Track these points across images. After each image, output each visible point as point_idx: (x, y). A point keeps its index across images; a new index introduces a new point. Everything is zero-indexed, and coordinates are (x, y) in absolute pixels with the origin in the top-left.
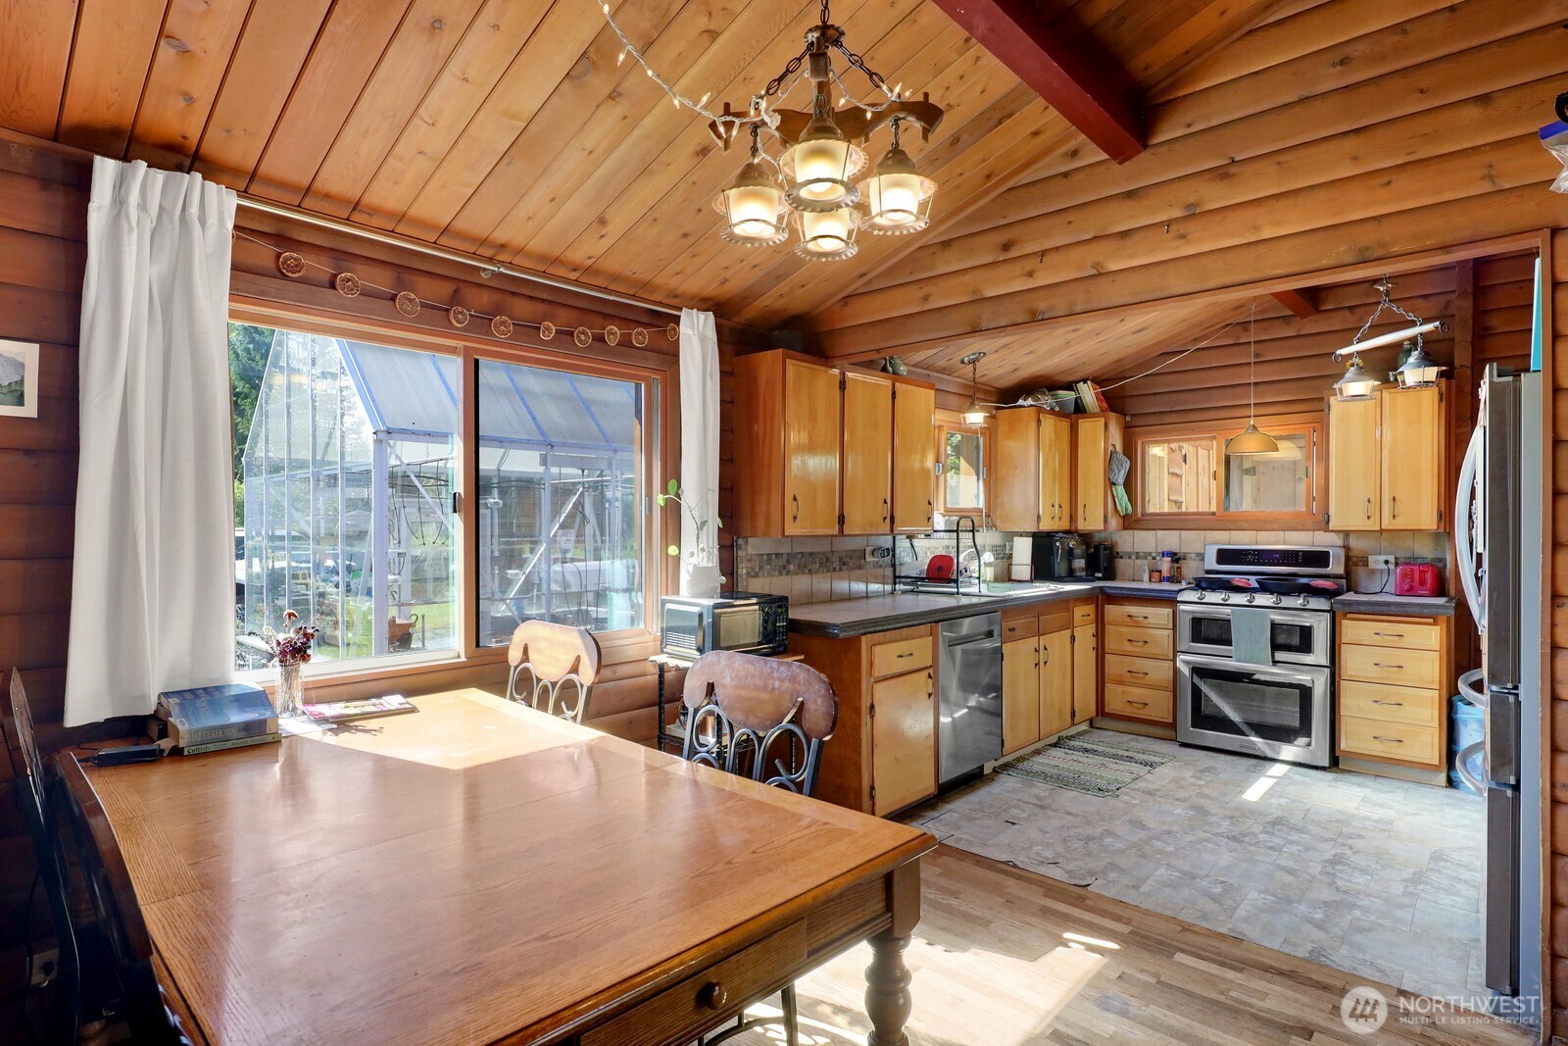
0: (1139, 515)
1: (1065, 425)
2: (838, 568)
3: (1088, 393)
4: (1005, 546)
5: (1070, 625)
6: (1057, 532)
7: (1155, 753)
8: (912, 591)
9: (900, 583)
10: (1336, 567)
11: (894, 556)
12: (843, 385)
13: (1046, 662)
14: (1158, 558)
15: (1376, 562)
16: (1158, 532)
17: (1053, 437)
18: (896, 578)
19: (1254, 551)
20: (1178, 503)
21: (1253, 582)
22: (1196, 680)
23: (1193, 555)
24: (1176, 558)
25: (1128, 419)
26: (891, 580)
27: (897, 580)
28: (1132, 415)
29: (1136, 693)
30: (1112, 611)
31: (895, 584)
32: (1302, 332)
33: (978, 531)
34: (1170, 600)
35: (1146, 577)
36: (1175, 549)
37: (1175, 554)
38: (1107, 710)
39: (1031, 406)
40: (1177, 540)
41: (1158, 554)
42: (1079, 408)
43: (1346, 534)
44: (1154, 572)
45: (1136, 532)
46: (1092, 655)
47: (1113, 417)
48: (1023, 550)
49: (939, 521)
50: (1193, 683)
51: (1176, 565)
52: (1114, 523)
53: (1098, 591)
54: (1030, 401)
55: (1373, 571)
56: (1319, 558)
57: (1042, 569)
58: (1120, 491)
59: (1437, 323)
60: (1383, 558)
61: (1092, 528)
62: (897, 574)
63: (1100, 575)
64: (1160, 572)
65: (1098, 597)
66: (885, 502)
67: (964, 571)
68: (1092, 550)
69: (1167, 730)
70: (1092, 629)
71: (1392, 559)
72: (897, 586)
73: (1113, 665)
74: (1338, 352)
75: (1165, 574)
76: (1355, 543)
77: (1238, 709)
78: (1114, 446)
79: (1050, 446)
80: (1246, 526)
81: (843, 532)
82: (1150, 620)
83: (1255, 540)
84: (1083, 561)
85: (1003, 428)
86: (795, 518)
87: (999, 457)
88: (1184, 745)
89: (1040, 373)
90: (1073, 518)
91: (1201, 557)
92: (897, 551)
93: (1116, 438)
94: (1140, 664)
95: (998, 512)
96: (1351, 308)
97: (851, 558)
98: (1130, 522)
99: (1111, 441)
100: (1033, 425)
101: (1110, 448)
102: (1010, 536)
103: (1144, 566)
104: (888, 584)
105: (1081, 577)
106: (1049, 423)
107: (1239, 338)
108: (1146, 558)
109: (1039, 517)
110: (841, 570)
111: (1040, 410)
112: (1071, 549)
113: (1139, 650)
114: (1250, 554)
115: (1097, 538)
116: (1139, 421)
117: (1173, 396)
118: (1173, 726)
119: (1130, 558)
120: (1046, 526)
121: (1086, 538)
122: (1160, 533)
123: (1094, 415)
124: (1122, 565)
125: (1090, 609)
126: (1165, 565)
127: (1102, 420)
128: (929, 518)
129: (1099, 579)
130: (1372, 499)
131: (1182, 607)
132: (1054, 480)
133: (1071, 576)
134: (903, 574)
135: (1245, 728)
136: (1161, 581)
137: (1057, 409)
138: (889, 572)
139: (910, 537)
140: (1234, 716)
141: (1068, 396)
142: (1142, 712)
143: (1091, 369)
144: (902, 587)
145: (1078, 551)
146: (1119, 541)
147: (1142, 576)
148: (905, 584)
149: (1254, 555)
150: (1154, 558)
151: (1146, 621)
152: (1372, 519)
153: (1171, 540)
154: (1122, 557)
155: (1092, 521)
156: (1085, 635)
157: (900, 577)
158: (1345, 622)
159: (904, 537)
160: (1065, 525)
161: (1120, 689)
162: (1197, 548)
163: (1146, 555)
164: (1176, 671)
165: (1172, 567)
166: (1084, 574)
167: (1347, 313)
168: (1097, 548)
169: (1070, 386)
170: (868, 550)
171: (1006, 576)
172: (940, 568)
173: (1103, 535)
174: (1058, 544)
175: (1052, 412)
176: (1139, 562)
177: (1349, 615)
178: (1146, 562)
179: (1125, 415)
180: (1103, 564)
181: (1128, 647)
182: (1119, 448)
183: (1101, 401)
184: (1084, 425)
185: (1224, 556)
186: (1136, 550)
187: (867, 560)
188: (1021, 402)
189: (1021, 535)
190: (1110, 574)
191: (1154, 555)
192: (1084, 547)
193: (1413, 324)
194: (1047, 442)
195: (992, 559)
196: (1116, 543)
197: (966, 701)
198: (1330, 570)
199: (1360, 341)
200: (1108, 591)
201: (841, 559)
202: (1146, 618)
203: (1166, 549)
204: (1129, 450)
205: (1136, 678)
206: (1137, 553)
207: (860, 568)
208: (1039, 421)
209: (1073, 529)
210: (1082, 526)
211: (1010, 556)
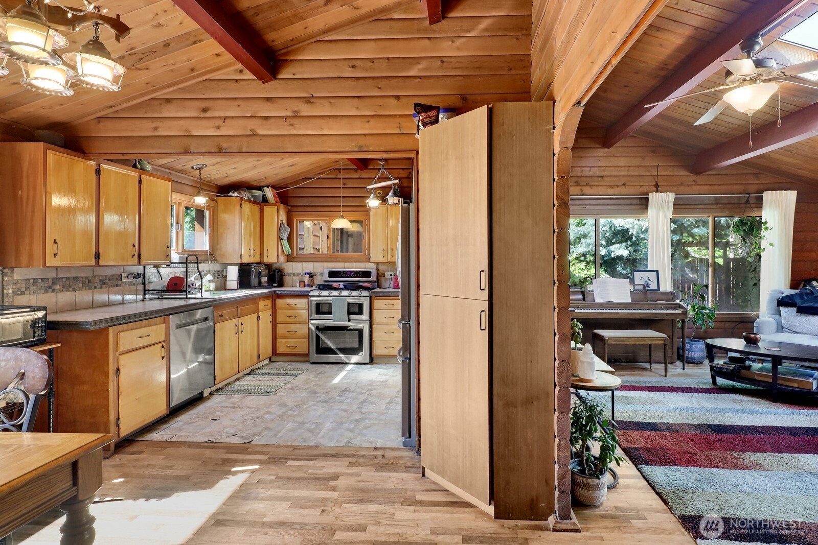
0: (295, 255)
1: (257, 208)
2: (98, 287)
3: (269, 193)
4: (222, 271)
5: (257, 311)
6: (252, 264)
7: (298, 369)
8: (158, 298)
9: (149, 294)
10: (373, 278)
11: (144, 278)
12: (98, 172)
13: (242, 332)
14: (303, 276)
15: (388, 275)
17: (249, 213)
18: (146, 291)
19: (343, 271)
20: (318, 250)
21: (342, 285)
22: (318, 332)
23: (318, 274)
24: (311, 275)
25: (289, 207)
26: (142, 292)
27: (147, 292)
28: (291, 206)
29: (292, 342)
30: (280, 302)
31: (145, 294)
32: (361, 177)
34: (305, 295)
35: (298, 285)
36: (311, 271)
37: (311, 273)
38: (278, 352)
39: (237, 196)
40: (312, 267)
42: (265, 200)
43: (377, 263)
44: (302, 282)
45: (293, 263)
46: (270, 325)
47: (281, 206)
48: (233, 273)
49: (175, 257)
50: (316, 334)
51: (311, 279)
52: (282, 259)
53: (273, 293)
54: (236, 194)
55: (387, 279)
56: (367, 274)
57: (244, 282)
58: (285, 243)
59: (398, 180)
60: (390, 273)
61: (271, 261)
62: (147, 289)
63: (276, 285)
64: (304, 282)
65: (273, 296)
66: (134, 245)
67: (191, 285)
68: (272, 272)
69: (304, 358)
70: (270, 312)
71: (393, 274)
72: (147, 296)
73: (281, 329)
74: (368, 187)
75: (307, 283)
76: (381, 268)
77: (334, 343)
78: (282, 220)
79: (248, 219)
80: (340, 260)
81: (99, 264)
82: (298, 306)
83: (343, 267)
84: (266, 278)
85: (221, 207)
86: (55, 255)
87: (219, 223)
88: (313, 363)
89: (242, 180)
90: (261, 256)
91: (322, 274)
92: (147, 275)
93: (283, 217)
94: (293, 327)
95: (218, 253)
97: (109, 280)
98: (290, 258)
99: (280, 218)
100: (238, 207)
101: (280, 222)
102: (226, 265)
103: (297, 279)
104: (139, 295)
105: (265, 286)
106: (247, 207)
107: (337, 175)
108: (298, 276)
109: (241, 255)
110: (101, 287)
111: (241, 199)
112: (260, 272)
113: (292, 320)
115: (275, 266)
116: (295, 209)
117: (310, 199)
118: (308, 355)
119: (291, 276)
120: (246, 260)
121: (268, 266)
122: (305, 263)
123: (272, 204)
124: (287, 279)
125: (269, 302)
126: (306, 279)
127: (276, 207)
128: (167, 256)
129: (275, 287)
130: (385, 250)
131: (312, 298)
132: (250, 236)
133: (260, 286)
134: (151, 289)
135: (337, 351)
136: (305, 287)
137: (252, 199)
138: (141, 288)
139: (156, 266)
140: (333, 347)
141: (258, 193)
142: (294, 350)
143: (271, 181)
144: (151, 296)
145: (264, 273)
146: (285, 267)
147: (296, 285)
148: (152, 294)
149: (343, 273)
150: (302, 276)
151: (295, 306)
152: (385, 257)
153: (309, 267)
154: (287, 276)
155: (271, 257)
156: (266, 316)
157: (149, 290)
158: (375, 301)
159: (151, 266)
160: (257, 259)
161: (284, 340)
162: (320, 270)
164: (309, 328)
165: (309, 280)
166: (267, 284)
168: (274, 271)
169: (260, 188)
170: (124, 274)
171: (223, 287)
172: (176, 284)
173: (278, 264)
174: (253, 269)
175: (249, 200)
176: (295, 278)
177: (376, 298)
178: (298, 277)
179: (288, 206)
180: (277, 279)
181: (288, 320)
182: (285, 222)
183: (276, 198)
184: (267, 209)
185: (332, 274)
186: (293, 272)
187: (123, 281)
188: (231, 194)
189: (232, 265)
190: (281, 284)
191: (302, 274)
192: (267, 271)
193: (390, 179)
194: (246, 216)
196: (284, 268)
197: (197, 358)
198: (371, 279)
199: (375, 183)
200: (278, 292)
201: (101, 280)
202: (296, 304)
203: (307, 271)
204: (290, 224)
205: (291, 334)
206: (294, 273)
207: (117, 286)
208: (241, 205)
209: (262, 262)
210: (266, 260)
211: (225, 277)
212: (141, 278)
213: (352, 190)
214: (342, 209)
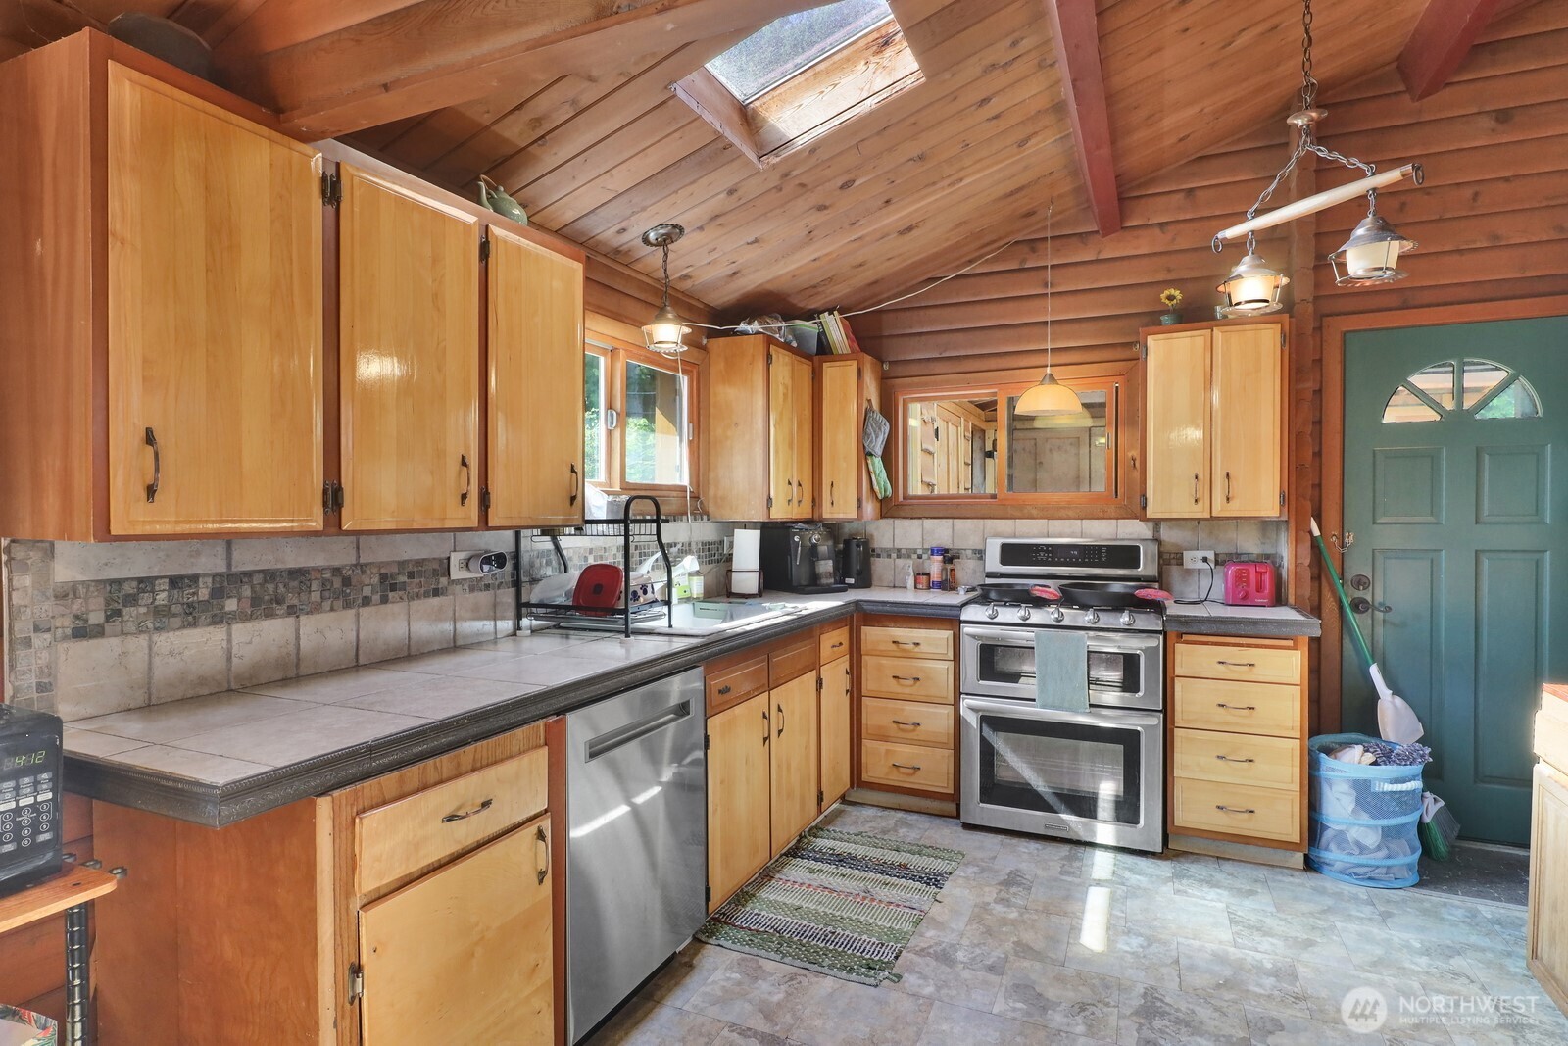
0: (901, 498)
1: (805, 369)
2: (376, 598)
3: (835, 328)
4: (722, 542)
5: (815, 665)
6: (795, 522)
8: (555, 627)
9: (530, 614)
10: (1146, 567)
11: (517, 566)
13: (779, 732)
14: (925, 556)
15: (1193, 559)
16: (926, 521)
17: (788, 381)
18: (521, 608)
19: (1047, 546)
20: (930, 485)
21: (1052, 589)
22: (988, 733)
23: (969, 552)
24: (948, 556)
25: (888, 366)
26: (511, 612)
27: (524, 610)
28: (891, 363)
29: (904, 753)
30: (872, 634)
31: (519, 617)
32: (1101, 257)
33: (667, 521)
34: (949, 619)
35: (911, 582)
36: (947, 544)
37: (946, 551)
38: (865, 778)
39: (758, 333)
40: (949, 532)
41: (925, 550)
42: (823, 348)
43: (1157, 522)
44: (921, 575)
45: (897, 521)
46: (845, 702)
47: (868, 359)
48: (747, 548)
49: (597, 504)
50: (982, 737)
51: (949, 566)
52: (870, 508)
53: (852, 608)
54: (756, 326)
55: (1189, 572)
56: (1125, 555)
57: (776, 577)
58: (877, 464)
60: (1200, 554)
61: (841, 516)
62: (524, 599)
63: (851, 581)
64: (928, 575)
65: (852, 617)
66: (464, 463)
67: (640, 593)
68: (841, 546)
69: (947, 806)
70: (844, 664)
71: (1211, 555)
72: (525, 622)
73: (875, 714)
75: (935, 577)
76: (1168, 535)
77: (1038, 771)
78: (869, 401)
79: (785, 395)
80: (1034, 512)
81: (339, 527)
82: (924, 648)
83: (1045, 531)
84: (830, 562)
85: (717, 367)
86: (151, 489)
87: (712, 410)
88: (968, 827)
89: (770, 287)
90: (816, 501)
91: (980, 554)
92: (525, 558)
93: (872, 392)
94: (912, 712)
95: (711, 493)
96: (1162, 225)
97: (411, 575)
98: (890, 508)
99: (866, 395)
100: (760, 364)
101: (865, 404)
102: (730, 527)
103: (908, 566)
104: (503, 618)
105: (828, 585)
106: (782, 362)
107: (1024, 260)
108: (909, 557)
109: (769, 499)
110: (385, 600)
111: (770, 341)
112: (814, 547)
113: (907, 691)
114: (1042, 550)
115: (847, 529)
116: (900, 370)
117: (945, 338)
118: (955, 797)
119: (889, 556)
120: (779, 513)
121: (833, 529)
122: (928, 523)
123: (843, 358)
124: (879, 566)
125: (840, 635)
126: (935, 567)
127: (855, 364)
128: (573, 499)
129: (851, 586)
130: (1201, 476)
131: (967, 629)
132: (791, 446)
133: (813, 586)
134: (534, 600)
135: (1054, 802)
136: (929, 588)
137: (794, 344)
138: (507, 596)
139: (550, 532)
140: (1038, 783)
141: (808, 328)
142: (912, 780)
143: (839, 292)
144: (536, 623)
145: (823, 549)
146: (875, 534)
147: (905, 582)
148: (537, 617)
149: (1047, 551)
150: (920, 557)
151: (917, 649)
152: (1200, 503)
153: (941, 532)
154: (879, 556)
155: (842, 505)
156: (835, 674)
157: (528, 605)
159: (536, 532)
160: (805, 511)
161: (882, 747)
162: (974, 542)
163: (907, 554)
164: (958, 720)
165: (944, 569)
166: (832, 581)
167: (1157, 231)
168: (847, 543)
170: (456, 558)
171: (721, 590)
172: (598, 589)
173: (854, 525)
174: (796, 539)
175: (786, 346)
176: (900, 562)
177: (1182, 637)
178: (910, 562)
179: (885, 361)
180: (856, 566)
181: (894, 687)
182: (876, 405)
183: (852, 338)
184: (830, 371)
185: (1012, 553)
186: (897, 546)
187: (453, 577)
188: (743, 327)
189: (745, 526)
190: (865, 582)
191: (920, 552)
192: (830, 543)
194: (781, 389)
195: (696, 567)
196: (872, 536)
198: (1141, 571)
200: (866, 607)
201: (384, 578)
202: (917, 644)
203: (934, 544)
204: (888, 408)
205: (905, 730)
206: (899, 550)
207: (436, 593)
208: (769, 357)
209: (816, 516)
210: (828, 513)
211: (729, 558)
212: (509, 566)
213: (1071, 299)
214: (1049, 359)
